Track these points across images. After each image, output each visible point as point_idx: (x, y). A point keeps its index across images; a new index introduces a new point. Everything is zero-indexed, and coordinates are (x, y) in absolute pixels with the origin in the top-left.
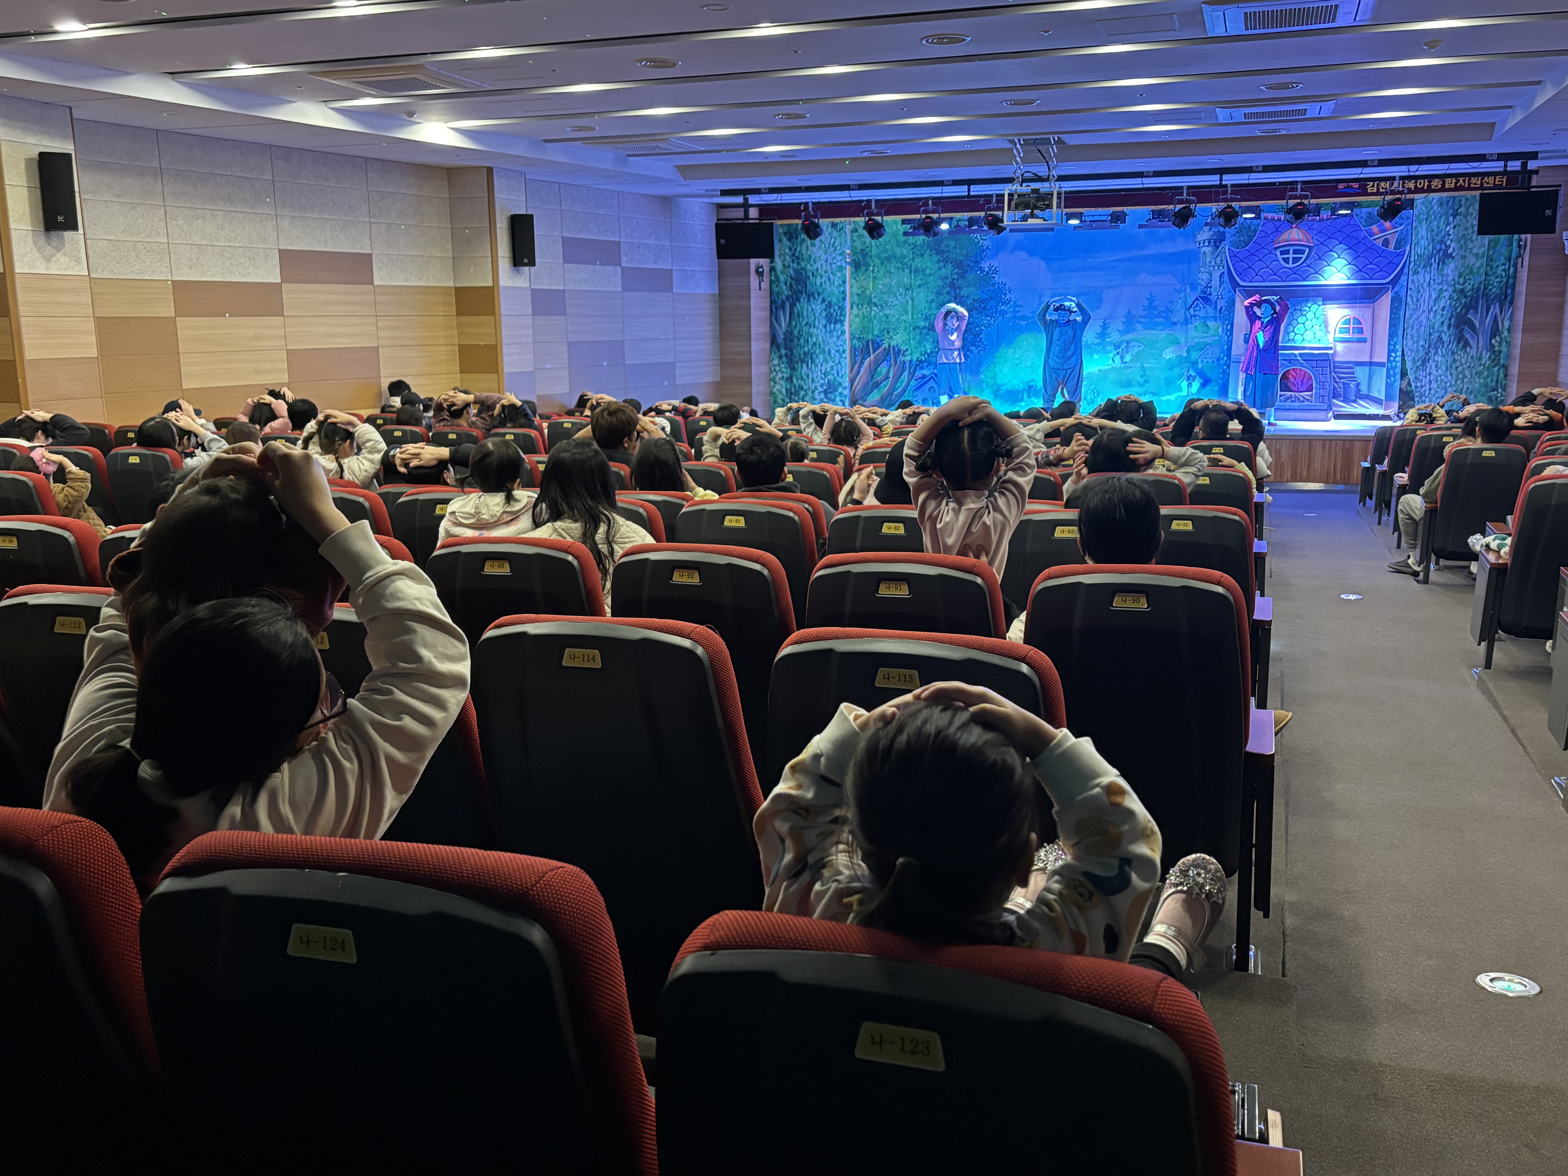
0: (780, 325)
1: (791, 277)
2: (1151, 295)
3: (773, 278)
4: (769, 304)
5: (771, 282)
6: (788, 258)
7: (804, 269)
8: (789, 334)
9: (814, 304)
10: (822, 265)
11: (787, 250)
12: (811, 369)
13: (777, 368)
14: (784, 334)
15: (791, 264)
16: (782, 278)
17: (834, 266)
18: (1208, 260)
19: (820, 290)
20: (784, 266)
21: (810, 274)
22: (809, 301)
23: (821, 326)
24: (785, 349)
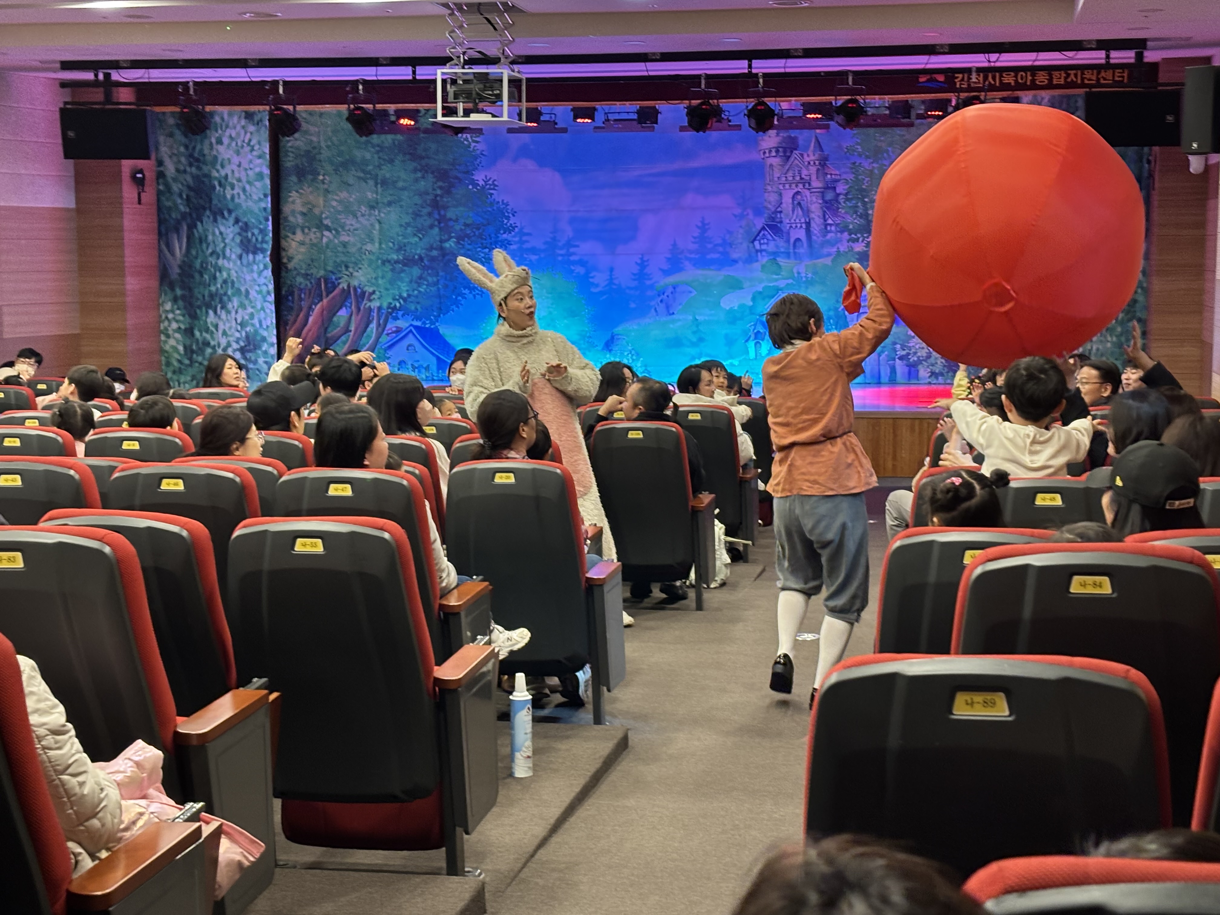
0: (173, 254)
1: (189, 187)
2: (703, 222)
3: (161, 187)
4: (156, 225)
5: (159, 193)
6: (183, 160)
7: (208, 176)
8: (187, 269)
9: (223, 224)
10: (233, 171)
11: (182, 149)
12: (219, 317)
13: (170, 316)
14: (180, 267)
15: (188, 169)
16: (176, 187)
17: (250, 173)
18: (777, 175)
19: (231, 206)
20: (178, 170)
21: (216, 183)
22: (215, 220)
23: (234, 257)
24: (182, 288)
